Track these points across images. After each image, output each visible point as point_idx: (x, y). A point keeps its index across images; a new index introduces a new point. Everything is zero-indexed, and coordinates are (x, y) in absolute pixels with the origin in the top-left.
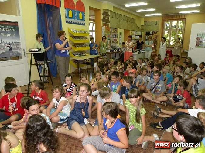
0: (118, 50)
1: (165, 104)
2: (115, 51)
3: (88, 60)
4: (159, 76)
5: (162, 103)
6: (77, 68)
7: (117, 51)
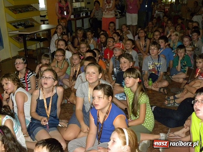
0: (87, 14)
1: (165, 91)
2: (81, 16)
3: (39, 34)
4: (158, 49)
5: (162, 90)
6: (23, 49)
7: (84, 15)
